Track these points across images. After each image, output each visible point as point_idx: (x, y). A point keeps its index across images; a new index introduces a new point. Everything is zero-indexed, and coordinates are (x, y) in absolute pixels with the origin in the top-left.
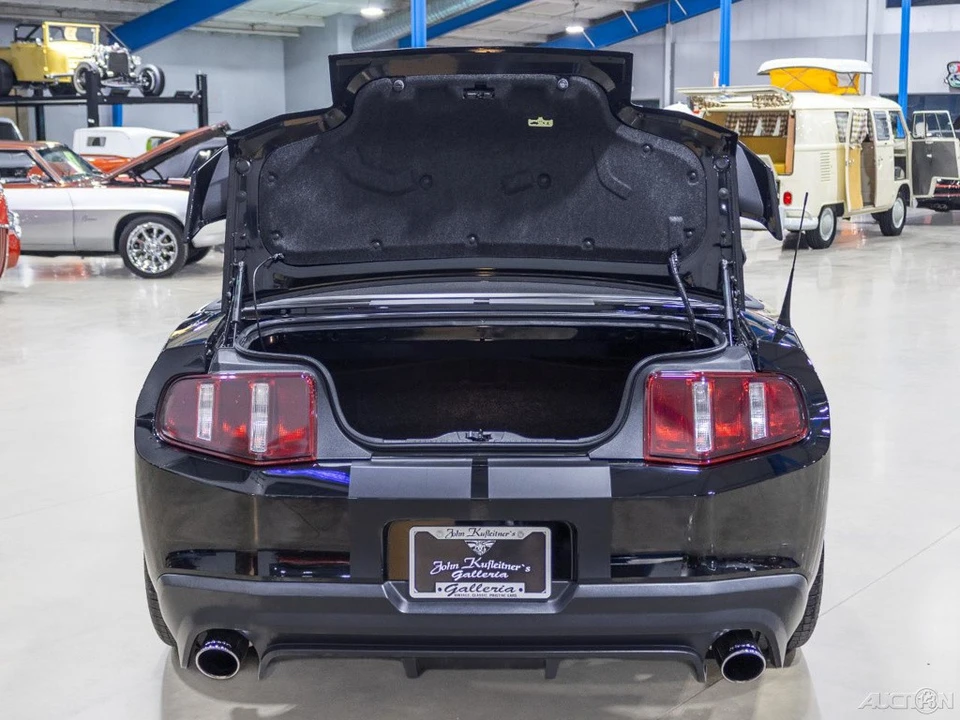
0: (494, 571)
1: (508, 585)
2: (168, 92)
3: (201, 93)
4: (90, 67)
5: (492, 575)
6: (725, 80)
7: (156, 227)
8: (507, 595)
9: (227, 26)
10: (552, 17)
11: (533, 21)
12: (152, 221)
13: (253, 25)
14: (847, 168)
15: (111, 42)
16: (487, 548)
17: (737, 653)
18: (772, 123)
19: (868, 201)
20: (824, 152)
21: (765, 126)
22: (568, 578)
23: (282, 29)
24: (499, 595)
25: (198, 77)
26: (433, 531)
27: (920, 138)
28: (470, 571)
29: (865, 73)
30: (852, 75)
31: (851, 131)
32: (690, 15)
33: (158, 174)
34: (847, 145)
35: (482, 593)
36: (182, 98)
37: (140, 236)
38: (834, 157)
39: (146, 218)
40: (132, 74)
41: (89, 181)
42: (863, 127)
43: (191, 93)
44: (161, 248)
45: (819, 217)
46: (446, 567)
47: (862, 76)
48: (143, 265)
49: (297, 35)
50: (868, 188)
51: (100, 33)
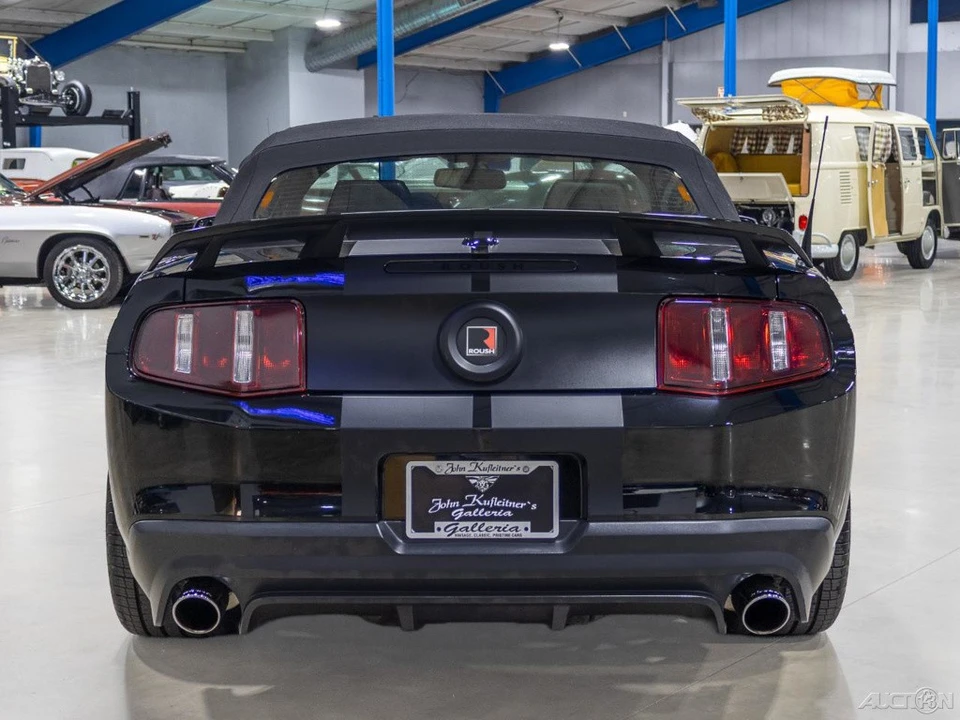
0: (497, 509)
1: (512, 524)
2: (95, 111)
3: (133, 112)
4: (7, 83)
5: (495, 513)
6: (731, 90)
7: (86, 249)
8: (512, 535)
9: (163, 40)
10: (534, 33)
11: (512, 38)
12: (82, 244)
13: (191, 40)
14: (869, 189)
15: (30, 56)
16: (490, 484)
17: (759, 598)
18: (785, 142)
19: (894, 229)
20: (844, 173)
21: (777, 144)
22: (577, 516)
23: (225, 44)
24: (503, 535)
25: (129, 94)
26: (432, 465)
27: (951, 159)
28: (472, 509)
29: (889, 85)
30: (873, 87)
31: (874, 148)
32: (691, 31)
33: (88, 192)
34: (869, 163)
35: (485, 532)
36: (110, 118)
37: (68, 261)
38: (854, 176)
39: (75, 239)
40: (54, 91)
41: (10, 199)
42: (886, 143)
43: (122, 112)
44: (91, 274)
45: (840, 244)
46: (446, 505)
47: (884, 88)
48: (69, 293)
49: (243, 51)
50: (893, 215)
51: (17, 46)
